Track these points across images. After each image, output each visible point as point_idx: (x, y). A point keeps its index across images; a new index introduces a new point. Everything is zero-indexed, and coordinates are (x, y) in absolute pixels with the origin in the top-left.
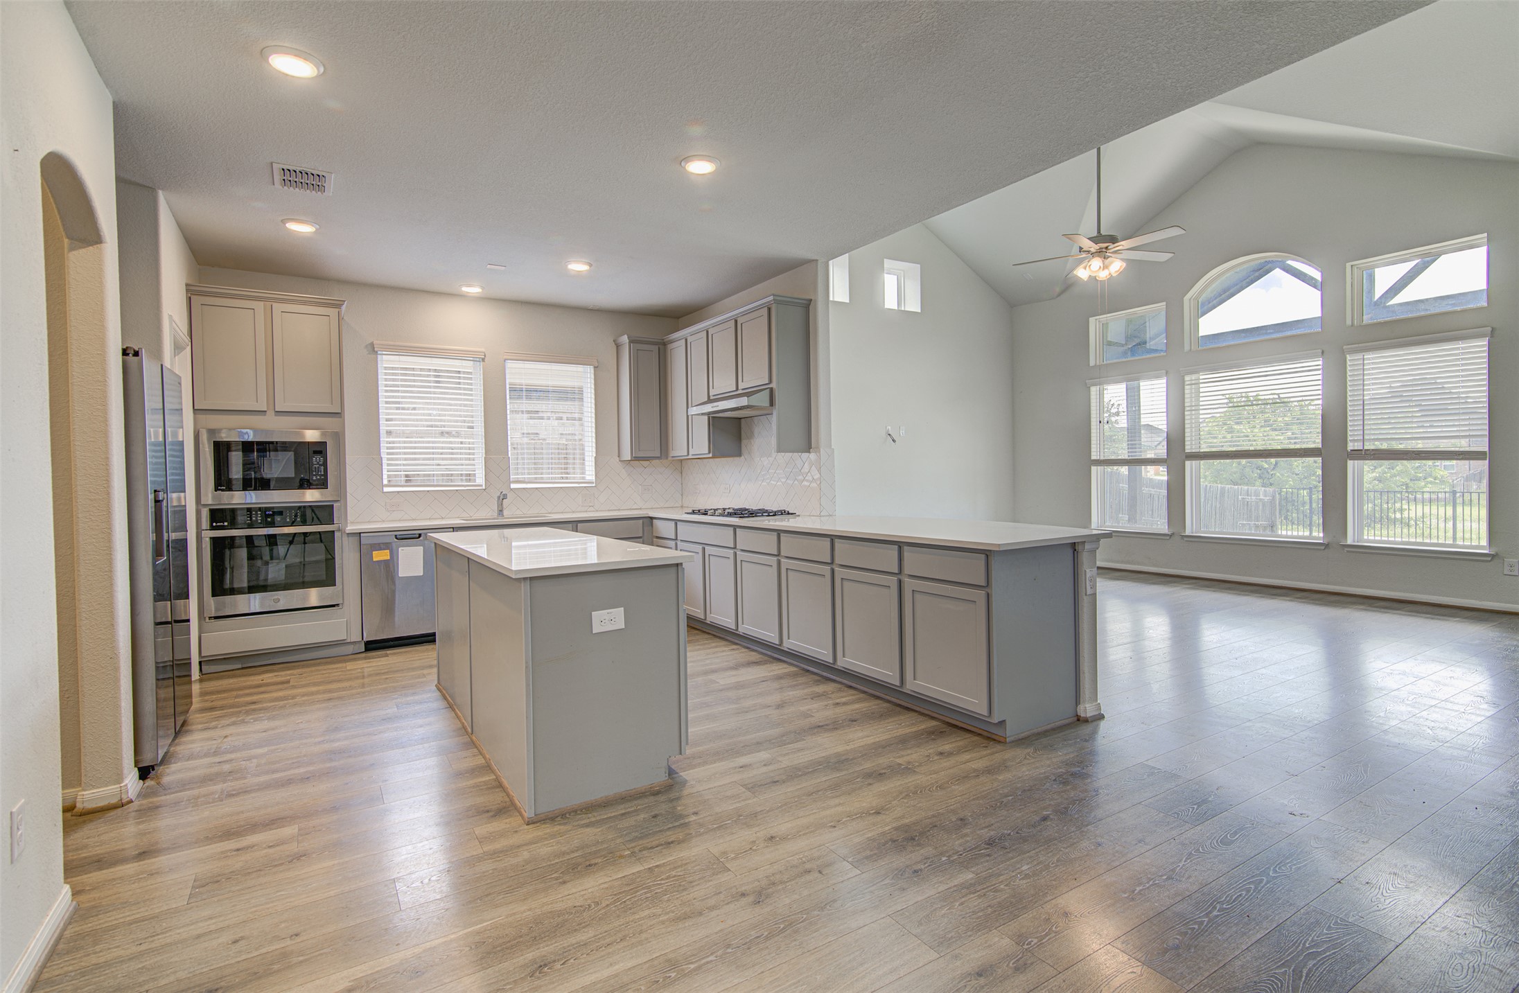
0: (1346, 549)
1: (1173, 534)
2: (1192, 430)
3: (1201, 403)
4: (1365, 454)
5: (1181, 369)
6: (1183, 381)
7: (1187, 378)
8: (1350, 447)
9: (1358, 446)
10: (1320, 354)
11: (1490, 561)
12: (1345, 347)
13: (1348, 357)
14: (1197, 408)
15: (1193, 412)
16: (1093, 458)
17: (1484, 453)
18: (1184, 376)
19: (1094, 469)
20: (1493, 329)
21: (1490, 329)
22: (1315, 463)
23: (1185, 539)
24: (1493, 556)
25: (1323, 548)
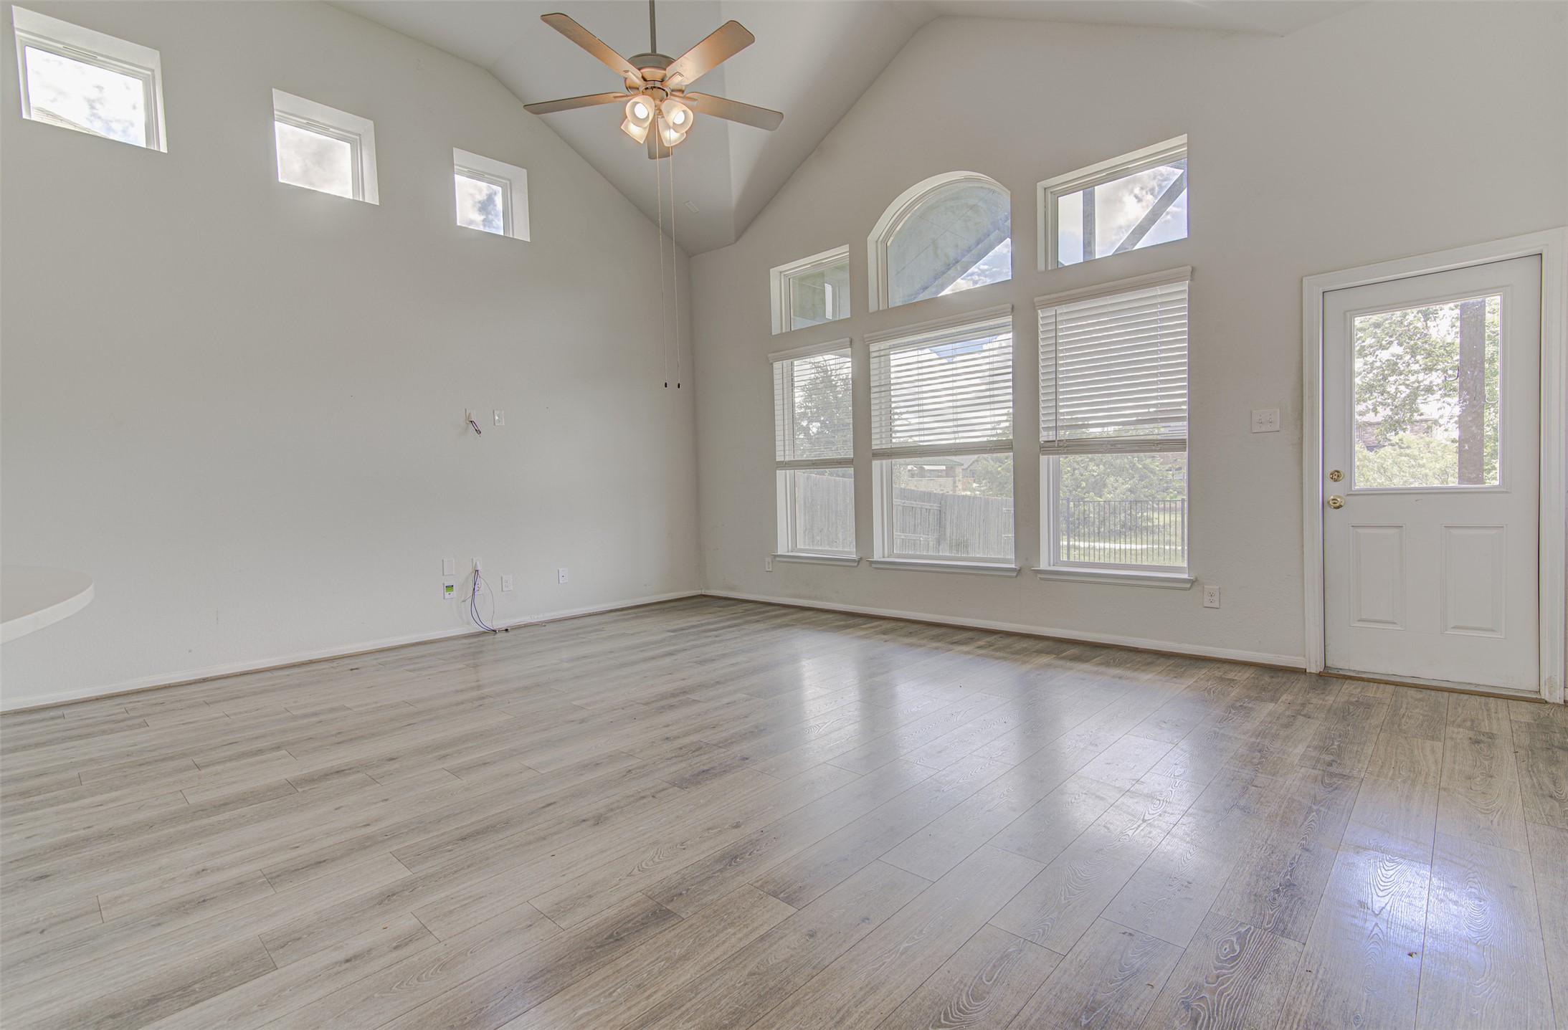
0: (1039, 576)
1: (861, 558)
2: (881, 418)
3: (892, 381)
4: (1059, 446)
5: (865, 336)
6: (869, 353)
7: (873, 347)
8: (1044, 436)
9: (1051, 436)
10: (1010, 310)
11: (1190, 589)
12: (1036, 299)
13: (1040, 314)
14: (887, 388)
15: (883, 394)
16: (778, 459)
17: (1183, 441)
18: (868, 345)
19: (780, 474)
20: (1193, 268)
21: (1189, 268)
22: (1008, 459)
23: (874, 566)
24: (1193, 582)
25: (1015, 574)
